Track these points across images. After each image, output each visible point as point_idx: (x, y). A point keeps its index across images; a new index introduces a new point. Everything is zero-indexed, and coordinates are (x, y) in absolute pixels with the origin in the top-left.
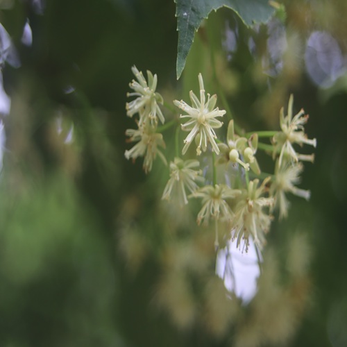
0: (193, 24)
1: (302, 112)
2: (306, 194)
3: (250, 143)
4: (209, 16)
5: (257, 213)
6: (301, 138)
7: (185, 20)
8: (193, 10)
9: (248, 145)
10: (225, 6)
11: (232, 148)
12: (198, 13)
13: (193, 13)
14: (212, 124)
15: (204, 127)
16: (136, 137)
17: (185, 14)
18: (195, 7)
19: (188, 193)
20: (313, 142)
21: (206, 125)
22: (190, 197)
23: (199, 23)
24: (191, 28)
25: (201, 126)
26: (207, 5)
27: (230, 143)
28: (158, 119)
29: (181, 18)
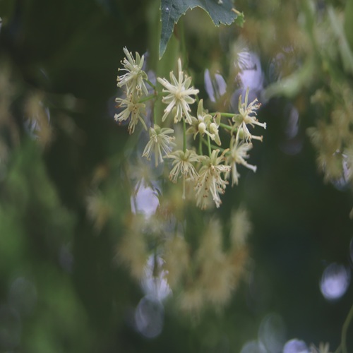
0: (173, 17)
1: (256, 100)
2: (254, 168)
3: (214, 120)
4: (186, 12)
5: (217, 177)
6: (253, 121)
7: (167, 13)
8: (173, 6)
9: (212, 122)
10: (199, 6)
11: (201, 122)
12: (178, 9)
13: (173, 9)
14: (186, 100)
15: (181, 102)
16: (123, 105)
17: (167, 9)
18: (175, 5)
19: (164, 154)
20: (264, 125)
21: (182, 100)
22: (165, 157)
23: (178, 17)
24: (172, 20)
25: (178, 101)
26: (185, 4)
27: (199, 117)
28: (143, 91)
29: (163, 11)
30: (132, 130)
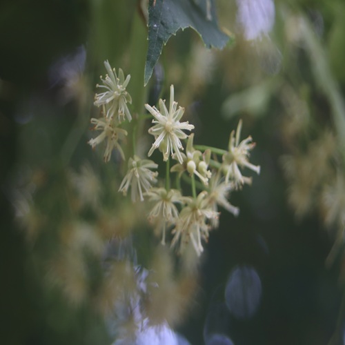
0: (161, 36)
1: (250, 138)
2: (235, 211)
3: (204, 157)
4: (177, 33)
5: (201, 222)
6: (245, 163)
7: (155, 31)
8: (162, 23)
9: (201, 159)
10: (192, 27)
11: (190, 160)
12: (167, 28)
13: (162, 26)
14: (178, 134)
15: (171, 136)
16: (99, 127)
17: (155, 26)
18: (164, 21)
19: (144, 191)
20: (257, 169)
22: (145, 194)
23: (168, 38)
24: (160, 40)
25: (168, 134)
26: (175, 22)
27: (189, 154)
28: (126, 117)
29: (151, 28)
30: (108, 157)
